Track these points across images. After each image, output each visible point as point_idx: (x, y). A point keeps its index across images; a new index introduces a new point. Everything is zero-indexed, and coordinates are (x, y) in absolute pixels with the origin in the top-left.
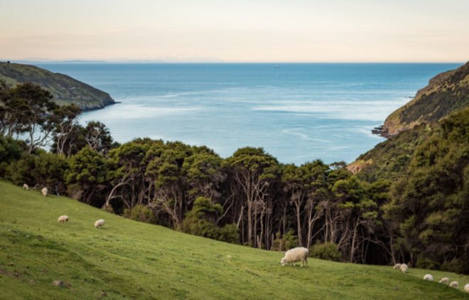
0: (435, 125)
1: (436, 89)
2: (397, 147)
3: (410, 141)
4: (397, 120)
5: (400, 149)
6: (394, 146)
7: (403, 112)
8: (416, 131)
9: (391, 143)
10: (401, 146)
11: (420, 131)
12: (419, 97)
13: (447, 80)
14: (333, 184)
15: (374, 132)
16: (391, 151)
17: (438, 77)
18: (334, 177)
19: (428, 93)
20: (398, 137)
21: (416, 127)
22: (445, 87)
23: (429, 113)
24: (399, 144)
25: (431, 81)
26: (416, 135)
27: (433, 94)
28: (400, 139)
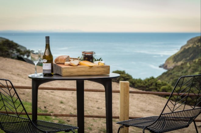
0: (191, 63)
1: (191, 45)
2: (173, 74)
3: (179, 71)
4: (171, 61)
5: (174, 75)
6: (171, 74)
7: (174, 57)
8: (182, 66)
9: (170, 72)
10: (175, 73)
11: (184, 66)
12: (182, 49)
13: (197, 41)
14: (160, 88)
15: (160, 67)
16: (170, 76)
17: (191, 40)
18: (160, 85)
19: (187, 48)
20: (173, 69)
21: (182, 64)
22: (195, 44)
23: (188, 57)
24: (174, 72)
25: (188, 42)
26: (182, 68)
27: (189, 48)
28: (175, 70)
